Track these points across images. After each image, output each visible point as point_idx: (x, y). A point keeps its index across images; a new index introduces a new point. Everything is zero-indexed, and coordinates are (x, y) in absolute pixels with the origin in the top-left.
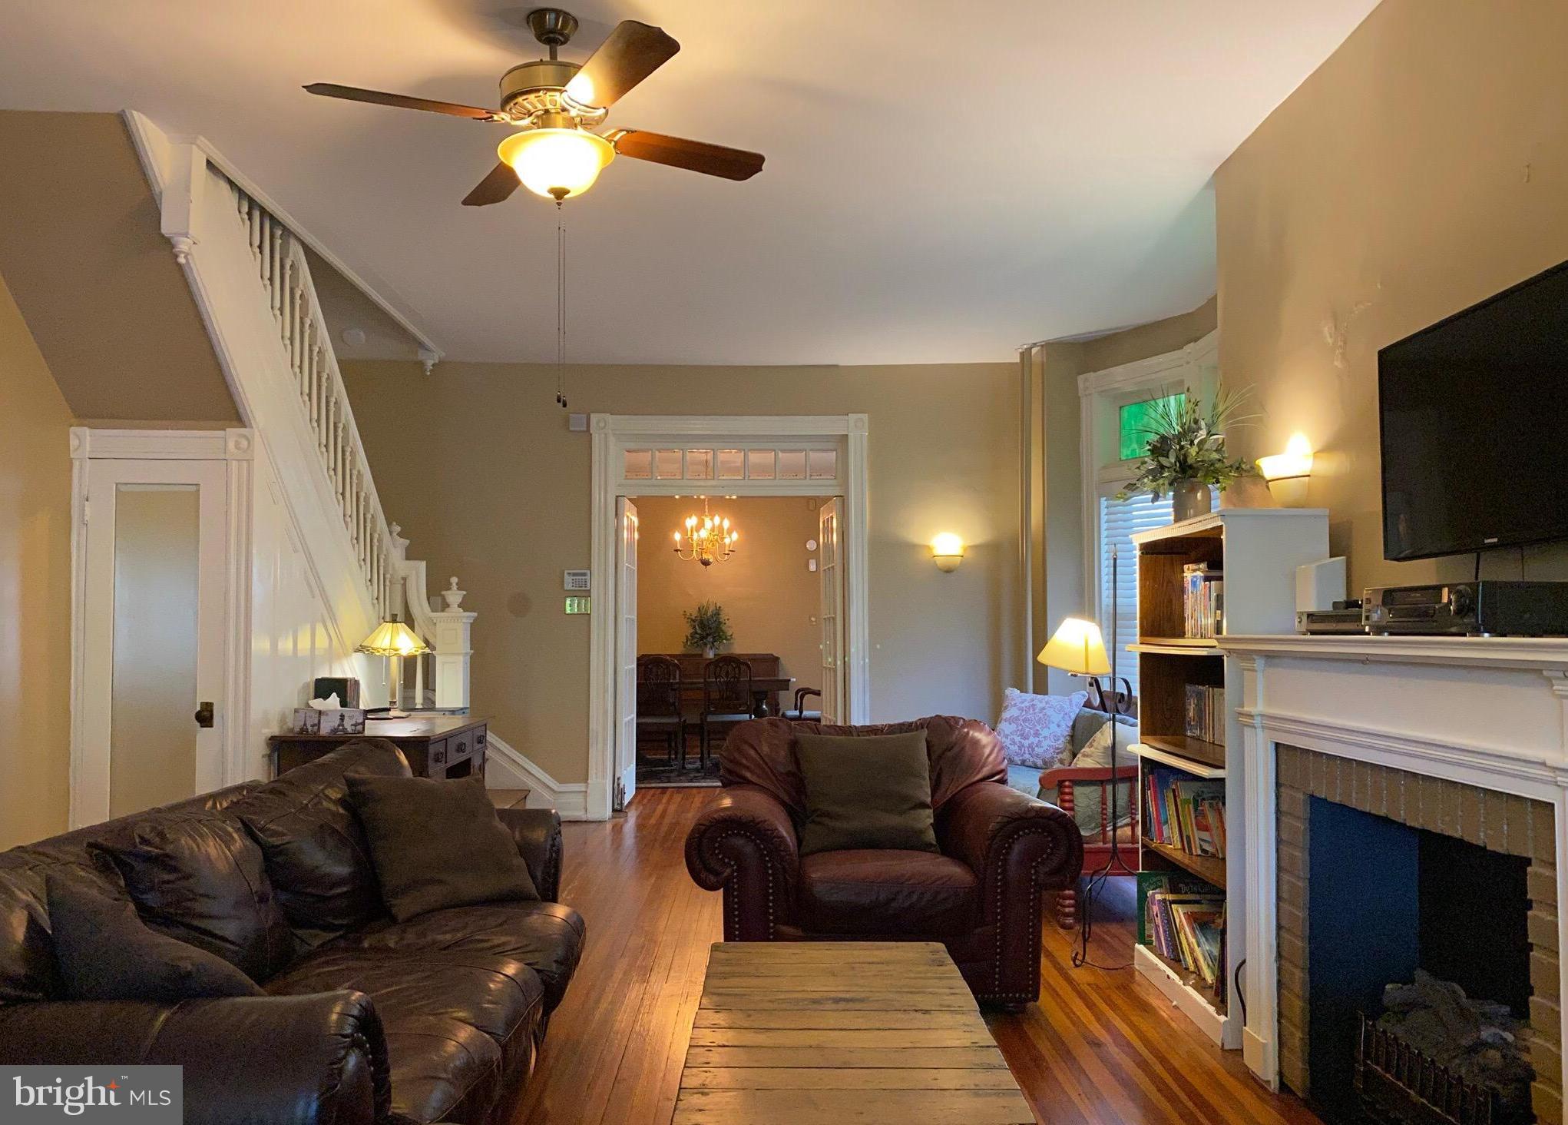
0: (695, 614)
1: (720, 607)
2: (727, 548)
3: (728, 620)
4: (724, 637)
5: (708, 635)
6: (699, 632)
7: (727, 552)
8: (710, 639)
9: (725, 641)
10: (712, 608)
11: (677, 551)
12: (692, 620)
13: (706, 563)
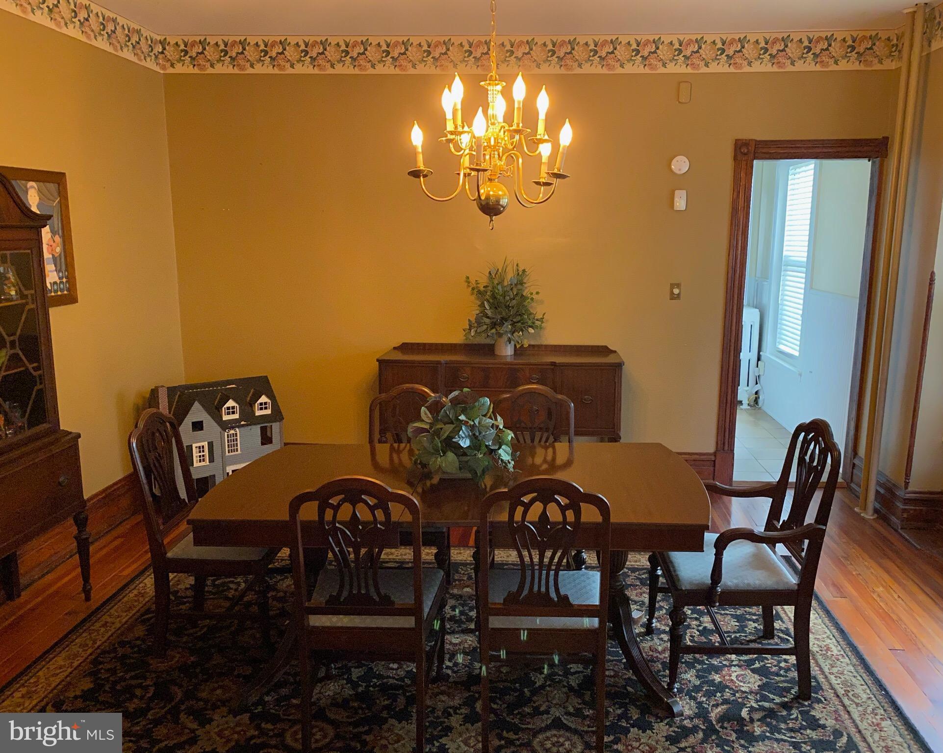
0: (483, 281)
1: (524, 271)
2: (544, 169)
3: (537, 293)
4: (530, 323)
5: (504, 320)
6: (489, 313)
7: (544, 178)
8: (508, 326)
9: (531, 330)
10: (510, 276)
11: (416, 174)
12: (479, 292)
13: (490, 209)
